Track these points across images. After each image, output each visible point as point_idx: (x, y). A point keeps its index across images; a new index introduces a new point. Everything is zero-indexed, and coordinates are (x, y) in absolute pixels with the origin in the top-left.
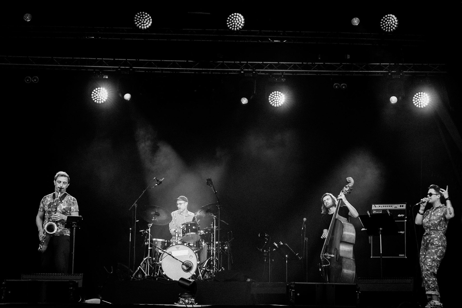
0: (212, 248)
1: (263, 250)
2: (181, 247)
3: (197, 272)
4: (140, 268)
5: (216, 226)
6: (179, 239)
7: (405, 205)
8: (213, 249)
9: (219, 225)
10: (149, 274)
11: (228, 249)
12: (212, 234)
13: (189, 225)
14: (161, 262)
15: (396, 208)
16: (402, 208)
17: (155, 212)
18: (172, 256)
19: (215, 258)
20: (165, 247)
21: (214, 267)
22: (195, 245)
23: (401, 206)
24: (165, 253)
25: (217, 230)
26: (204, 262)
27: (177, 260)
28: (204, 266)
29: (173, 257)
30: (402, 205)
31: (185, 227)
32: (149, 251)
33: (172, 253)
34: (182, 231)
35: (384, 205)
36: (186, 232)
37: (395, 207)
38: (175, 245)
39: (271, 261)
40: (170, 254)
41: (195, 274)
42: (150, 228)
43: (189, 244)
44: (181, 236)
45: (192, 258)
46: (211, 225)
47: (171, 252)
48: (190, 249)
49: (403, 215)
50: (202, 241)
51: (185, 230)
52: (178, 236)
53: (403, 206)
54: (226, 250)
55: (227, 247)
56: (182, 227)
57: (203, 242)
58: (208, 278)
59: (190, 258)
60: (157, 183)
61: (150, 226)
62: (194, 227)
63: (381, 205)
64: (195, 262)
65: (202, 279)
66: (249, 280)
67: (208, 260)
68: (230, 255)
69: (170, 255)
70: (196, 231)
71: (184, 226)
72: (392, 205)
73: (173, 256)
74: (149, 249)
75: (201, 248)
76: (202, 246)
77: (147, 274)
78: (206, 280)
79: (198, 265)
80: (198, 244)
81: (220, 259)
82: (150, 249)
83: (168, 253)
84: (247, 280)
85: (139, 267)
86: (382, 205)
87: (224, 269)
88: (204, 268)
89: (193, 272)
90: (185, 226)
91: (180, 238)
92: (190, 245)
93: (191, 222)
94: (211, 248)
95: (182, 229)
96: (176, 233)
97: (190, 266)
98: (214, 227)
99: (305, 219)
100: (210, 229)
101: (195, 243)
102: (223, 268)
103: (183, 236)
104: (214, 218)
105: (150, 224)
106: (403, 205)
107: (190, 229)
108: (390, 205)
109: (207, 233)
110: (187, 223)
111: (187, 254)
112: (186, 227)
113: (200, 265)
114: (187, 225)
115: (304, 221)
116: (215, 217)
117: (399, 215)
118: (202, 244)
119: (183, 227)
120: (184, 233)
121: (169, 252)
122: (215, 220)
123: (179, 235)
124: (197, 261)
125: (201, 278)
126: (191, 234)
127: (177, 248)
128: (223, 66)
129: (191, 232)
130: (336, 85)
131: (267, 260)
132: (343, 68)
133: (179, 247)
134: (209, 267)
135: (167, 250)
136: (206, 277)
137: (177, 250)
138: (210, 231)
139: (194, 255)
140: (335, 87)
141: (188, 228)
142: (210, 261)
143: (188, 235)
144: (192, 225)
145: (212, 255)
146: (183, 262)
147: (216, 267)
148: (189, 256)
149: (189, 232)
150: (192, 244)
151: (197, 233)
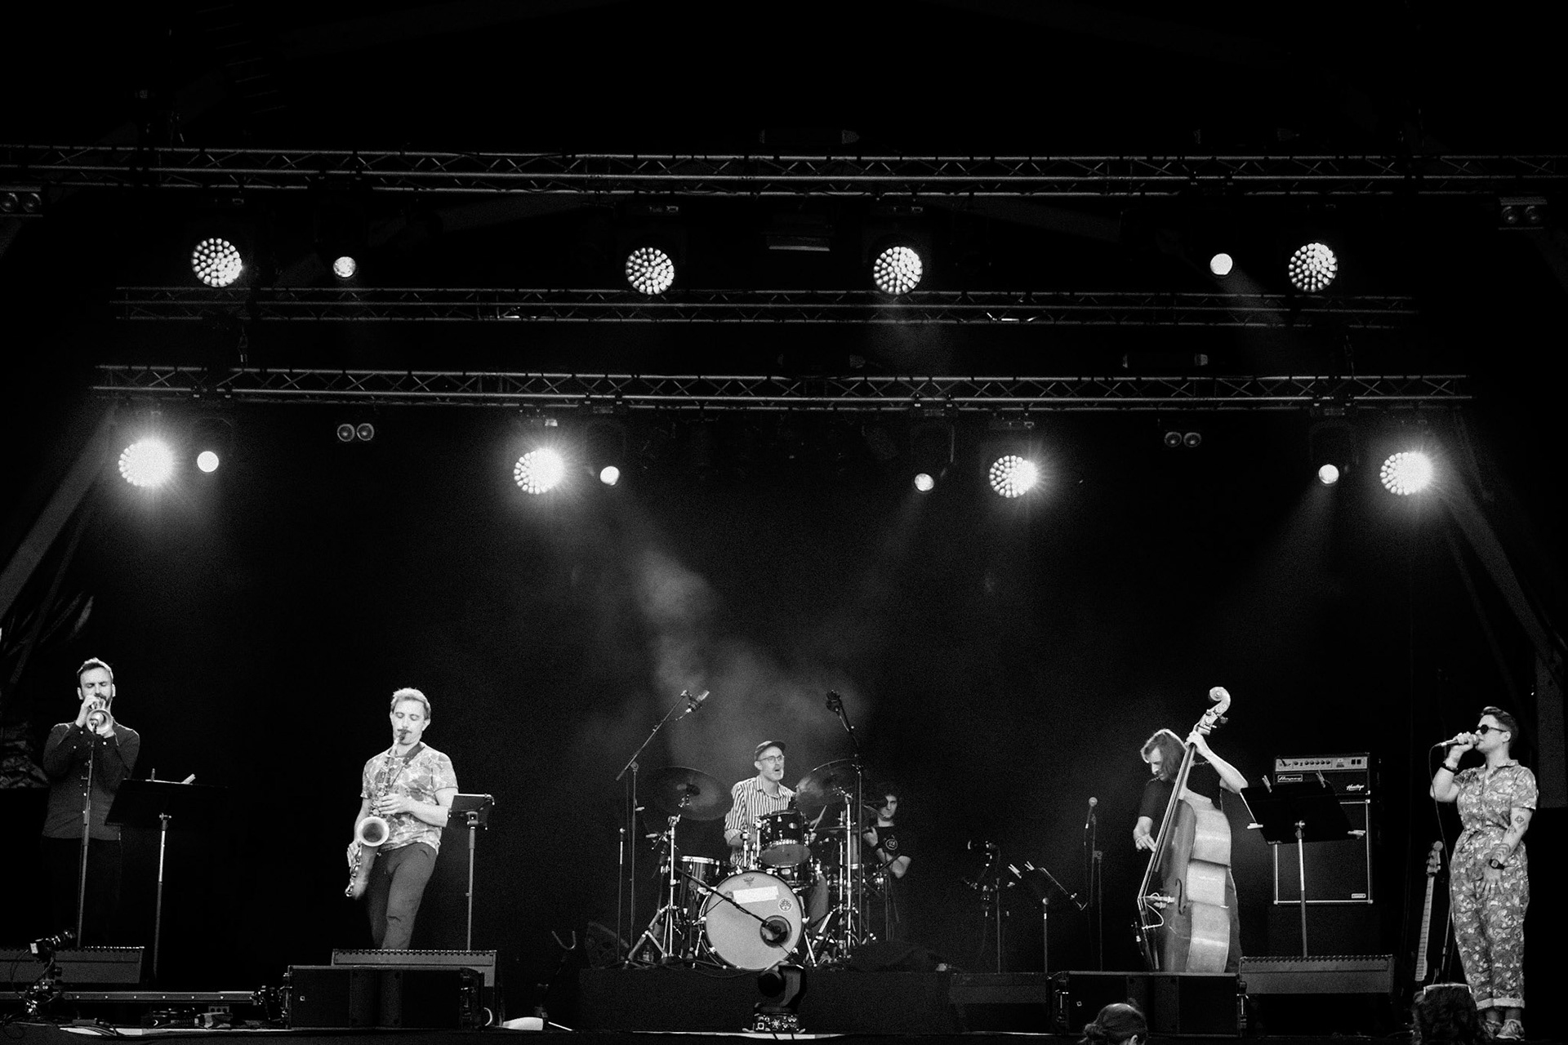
0: (842, 883)
1: (980, 887)
2: (758, 877)
3: (801, 945)
4: (647, 936)
5: (851, 822)
6: (752, 858)
7: (1366, 758)
8: (846, 884)
9: (860, 818)
10: (673, 953)
12: (841, 843)
13: (780, 820)
14: (704, 919)
15: (1340, 766)
16: (1356, 766)
17: (688, 785)
18: (735, 904)
19: (849, 911)
20: (714, 878)
21: (847, 933)
22: (796, 875)
23: (1353, 762)
24: (715, 894)
26: (820, 920)
27: (748, 913)
28: (820, 931)
29: (738, 906)
30: (1357, 759)
31: (768, 824)
32: (672, 889)
33: (733, 896)
34: (761, 835)
35: (1309, 760)
36: (772, 839)
37: (1338, 766)
38: (743, 873)
39: (1003, 916)
40: (729, 896)
41: (796, 950)
42: (673, 829)
43: (779, 870)
44: (759, 848)
45: (787, 907)
46: (840, 819)
47: (729, 893)
48: (784, 885)
49: (1360, 787)
50: (815, 862)
51: (768, 834)
52: (751, 849)
53: (1359, 762)
54: (881, 886)
55: (882, 879)
56: (759, 825)
57: (818, 866)
58: (831, 962)
59: (784, 908)
60: (689, 707)
61: (675, 823)
62: (792, 826)
63: (1299, 761)
64: (795, 919)
65: (815, 965)
66: (943, 967)
67: (831, 913)
69: (729, 900)
70: (797, 835)
71: (765, 821)
72: (1330, 760)
73: (738, 903)
74: (671, 886)
75: (811, 881)
76: (815, 877)
77: (668, 952)
78: (826, 966)
79: (804, 926)
80: (805, 872)
81: (863, 912)
82: (674, 886)
83: (723, 894)
84: (937, 966)
85: (646, 932)
86: (1304, 761)
88: (819, 935)
89: (791, 946)
90: (768, 822)
91: (755, 854)
92: (783, 872)
93: (784, 811)
94: (839, 880)
95: (759, 829)
97: (782, 931)
98: (845, 824)
99: (1093, 801)
100: (836, 829)
101: (796, 869)
102: (871, 935)
103: (763, 849)
104: (846, 799)
105: (673, 818)
106: (1359, 758)
107: (780, 831)
108: (1325, 760)
109: (827, 840)
110: (773, 813)
111: (775, 898)
112: (771, 824)
113: (809, 929)
114: (773, 818)
115: (1092, 805)
116: (849, 798)
117: (1350, 788)
118: (814, 871)
121: (727, 893)
122: (849, 806)
123: (754, 847)
124: (803, 917)
125: (814, 962)
126: (784, 843)
127: (749, 882)
128: (864, 390)
129: (784, 838)
130: (1171, 438)
131: (992, 913)
132: (1190, 390)
133: (753, 879)
134: (834, 934)
135: (720, 888)
136: (827, 961)
137: (748, 888)
138: (835, 836)
139: (793, 902)
140: (1169, 443)
141: (775, 827)
142: (835, 917)
143: (776, 847)
144: (787, 818)
145: (841, 900)
146: (764, 919)
147: (853, 932)
148: (780, 903)
149: (778, 838)
150: (788, 872)
151: (801, 840)
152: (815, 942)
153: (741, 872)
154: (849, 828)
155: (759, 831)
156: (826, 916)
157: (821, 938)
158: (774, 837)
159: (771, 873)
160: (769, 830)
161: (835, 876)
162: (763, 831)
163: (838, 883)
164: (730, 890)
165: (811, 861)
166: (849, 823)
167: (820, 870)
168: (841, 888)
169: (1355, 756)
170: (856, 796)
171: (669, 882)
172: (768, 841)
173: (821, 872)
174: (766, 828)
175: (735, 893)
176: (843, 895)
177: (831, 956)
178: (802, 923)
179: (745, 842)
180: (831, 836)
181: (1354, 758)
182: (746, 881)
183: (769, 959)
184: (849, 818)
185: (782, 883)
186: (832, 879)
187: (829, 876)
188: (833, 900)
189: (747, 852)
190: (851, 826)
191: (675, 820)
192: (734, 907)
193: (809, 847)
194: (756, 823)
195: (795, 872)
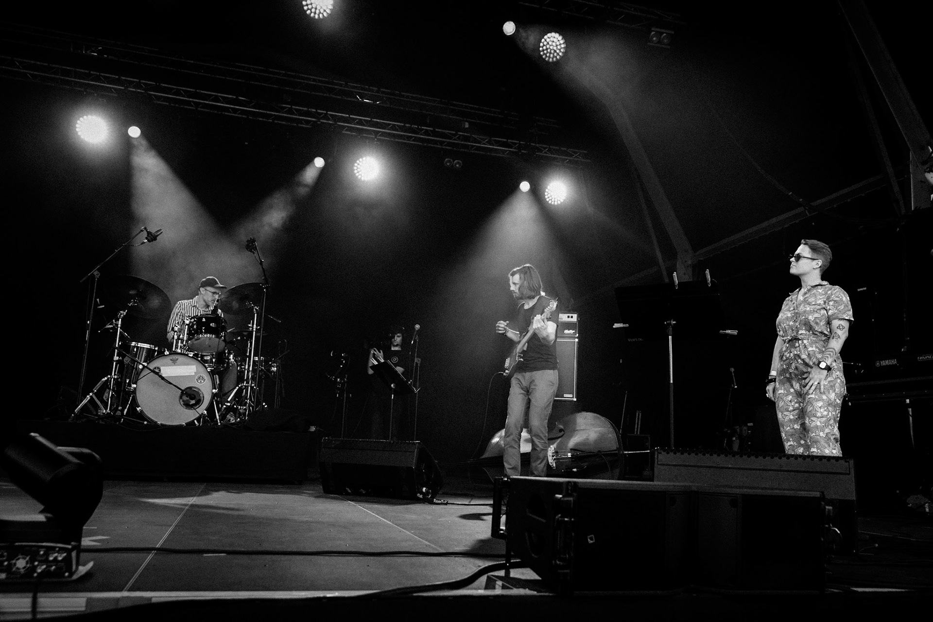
0: (247, 367)
2: (181, 359)
3: (210, 409)
4: (91, 397)
5: (257, 326)
6: (180, 344)
7: (576, 315)
9: (262, 324)
10: (110, 410)
11: (276, 372)
12: (249, 342)
13: (204, 320)
14: (134, 386)
15: (561, 319)
16: (570, 320)
18: (161, 376)
19: (250, 386)
20: (150, 356)
21: (247, 402)
22: (214, 360)
23: (568, 317)
24: (146, 368)
25: (258, 334)
26: (228, 392)
27: (170, 383)
28: (229, 400)
29: (163, 378)
30: (570, 315)
31: (195, 323)
32: (115, 363)
33: (160, 371)
36: (198, 334)
38: (170, 354)
39: (348, 396)
40: (157, 371)
41: (206, 412)
42: (120, 320)
44: (185, 338)
45: (202, 381)
46: (249, 325)
47: (158, 368)
49: (572, 331)
51: (194, 329)
52: (179, 338)
53: (572, 317)
54: (274, 372)
55: (275, 369)
56: (187, 322)
57: (232, 356)
58: (234, 421)
59: (199, 381)
60: (146, 238)
61: (122, 316)
62: (213, 325)
64: (207, 389)
65: (219, 424)
66: (313, 429)
67: (237, 388)
68: (281, 381)
69: (157, 374)
70: (216, 332)
71: (193, 320)
73: (163, 375)
74: (114, 361)
75: (225, 365)
76: (228, 363)
77: (106, 409)
78: (228, 426)
79: (214, 396)
81: (259, 386)
82: (116, 361)
83: (152, 368)
84: (310, 428)
85: (91, 394)
87: (266, 406)
89: (202, 409)
90: (195, 321)
91: (182, 343)
92: (205, 358)
93: (209, 314)
94: (245, 367)
95: (187, 324)
96: (176, 333)
97: (198, 398)
98: (252, 327)
99: (418, 327)
100: (245, 332)
102: (264, 404)
103: (189, 339)
104: (254, 310)
105: (121, 312)
106: (572, 315)
107: (204, 328)
109: (239, 338)
110: (201, 315)
111: (194, 374)
112: (197, 323)
113: (219, 397)
114: (198, 319)
115: (417, 329)
116: (256, 309)
117: (566, 332)
118: (228, 359)
119: (190, 322)
120: (190, 334)
121: (155, 368)
122: (256, 315)
123: (181, 336)
125: (219, 422)
126: (205, 336)
127: (174, 362)
129: (205, 333)
131: (341, 395)
133: (177, 359)
134: (237, 402)
135: (150, 364)
136: (230, 419)
137: (172, 366)
138: (244, 336)
139: (207, 377)
141: (199, 325)
142: (240, 391)
143: (199, 339)
144: (209, 320)
145: (245, 378)
146: (183, 389)
147: (251, 400)
148: (196, 377)
149: (201, 333)
150: (209, 358)
151: (218, 336)
153: (168, 353)
154: (254, 330)
155: (187, 326)
157: (229, 404)
158: (198, 331)
159: (191, 355)
160: (195, 327)
161: (242, 363)
162: (190, 327)
163: (245, 368)
164: (159, 366)
165: (226, 352)
166: (255, 326)
167: (233, 359)
168: (246, 371)
170: (261, 309)
171: (113, 358)
172: (193, 335)
173: (233, 360)
174: (193, 325)
175: (162, 368)
176: (247, 377)
177: (235, 417)
178: (213, 393)
180: (242, 336)
182: (171, 360)
183: (184, 416)
184: (255, 324)
185: (201, 365)
188: (240, 378)
189: (176, 340)
190: (256, 329)
191: (123, 313)
192: (160, 379)
193: (224, 340)
194: (185, 320)
195: (214, 358)
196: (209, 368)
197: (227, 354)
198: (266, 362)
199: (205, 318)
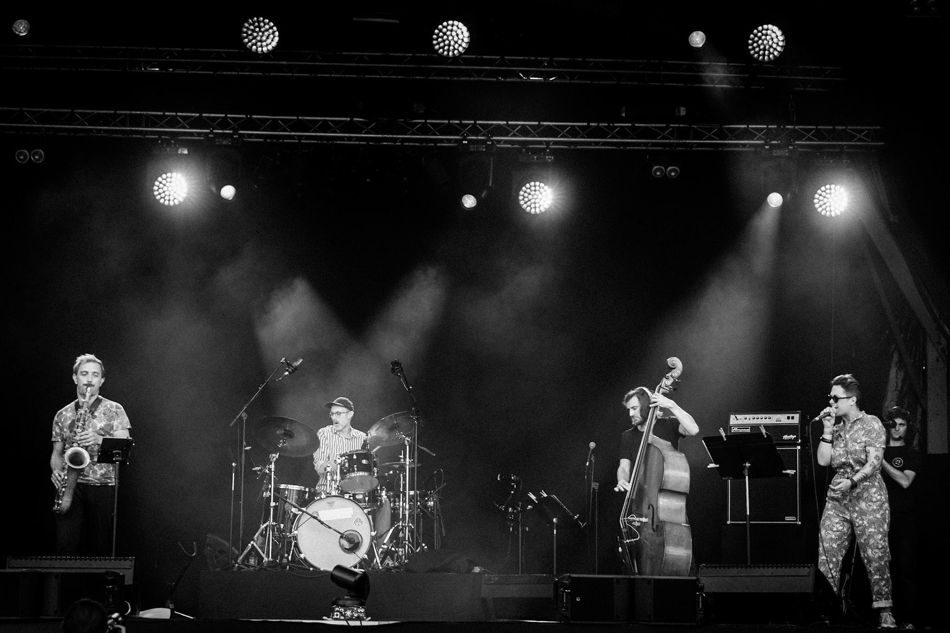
0: (401, 504)
1: (506, 509)
2: (338, 501)
3: (370, 552)
4: (252, 545)
5: (410, 459)
6: (333, 486)
7: (798, 415)
8: (404, 506)
9: (415, 457)
10: (272, 558)
11: (434, 506)
12: (401, 475)
13: (355, 457)
14: (296, 532)
15: (779, 421)
16: (791, 421)
17: (285, 430)
18: (320, 521)
19: (407, 527)
20: (304, 501)
21: (405, 543)
22: (367, 499)
23: (788, 418)
24: (304, 513)
25: (413, 466)
26: (384, 534)
27: (330, 528)
28: (385, 542)
29: (322, 523)
30: (791, 415)
31: (346, 460)
32: (272, 509)
33: (318, 515)
35: (756, 416)
36: (349, 472)
37: (776, 421)
38: (327, 497)
39: (524, 531)
40: (315, 515)
41: (366, 556)
42: (273, 463)
43: (354, 495)
44: (339, 478)
45: (360, 524)
46: (401, 456)
47: (316, 512)
49: (793, 437)
50: (382, 489)
51: (345, 468)
52: (332, 479)
53: (793, 418)
54: (431, 507)
55: (432, 503)
56: (339, 461)
58: (393, 565)
59: (357, 524)
60: (287, 370)
61: (275, 459)
62: (364, 462)
63: (748, 416)
64: (366, 533)
65: (381, 568)
66: (477, 570)
68: (440, 518)
69: (316, 518)
70: (367, 469)
71: (344, 458)
72: (771, 416)
73: (322, 520)
74: (271, 507)
75: (379, 504)
76: (381, 500)
77: (268, 557)
78: (388, 569)
79: (373, 538)
80: (373, 497)
81: (418, 526)
82: (273, 507)
83: (310, 513)
84: (473, 569)
85: (252, 542)
86: (751, 416)
87: (426, 547)
89: (362, 553)
90: (346, 459)
91: (336, 484)
92: (357, 497)
93: (359, 450)
94: (399, 503)
95: (339, 464)
97: (356, 541)
98: (405, 461)
99: (592, 445)
100: (397, 464)
101: (367, 494)
102: (424, 545)
104: (406, 441)
105: (273, 455)
106: (793, 415)
107: (355, 466)
108: (768, 416)
109: (391, 472)
110: (351, 451)
111: (350, 516)
112: (348, 460)
113: (377, 539)
114: (350, 456)
115: (592, 448)
116: (408, 441)
117: (786, 437)
118: (381, 496)
120: (343, 474)
121: (314, 513)
122: (408, 447)
123: (335, 477)
124: (371, 531)
125: (380, 565)
126: (358, 475)
127: (331, 504)
128: (424, 129)
129: (358, 471)
130: (657, 170)
131: (516, 529)
132: (672, 134)
133: (334, 502)
134: (395, 544)
135: (308, 508)
136: (388, 564)
137: (330, 509)
138: (397, 469)
139: (364, 519)
140: (655, 174)
141: (352, 462)
142: (396, 531)
143: (351, 478)
144: (361, 456)
145: (401, 517)
146: (342, 532)
147: (409, 542)
148: (354, 521)
149: (354, 471)
150: (360, 497)
151: (371, 473)
152: (381, 549)
153: (325, 497)
154: (408, 463)
155: (339, 466)
156: (389, 530)
157: (385, 547)
158: (351, 470)
159: (347, 497)
160: (347, 465)
161: (397, 499)
162: (342, 466)
163: (399, 505)
164: (313, 510)
165: (379, 488)
166: (408, 459)
167: (386, 495)
168: (401, 509)
169: (789, 413)
170: (413, 440)
171: (269, 504)
172: (346, 473)
173: (386, 497)
174: (345, 463)
175: (320, 513)
176: (402, 514)
177: (393, 560)
179: (329, 474)
180: (394, 469)
181: (789, 415)
182: (327, 502)
183: (345, 561)
184: (408, 456)
186: (395, 502)
187: (392, 499)
189: (330, 481)
191: (275, 456)
192: (320, 523)
193: (377, 477)
194: (337, 459)
195: (366, 496)
196: (366, 510)
197: (379, 491)
198: (423, 496)
199: (356, 454)
